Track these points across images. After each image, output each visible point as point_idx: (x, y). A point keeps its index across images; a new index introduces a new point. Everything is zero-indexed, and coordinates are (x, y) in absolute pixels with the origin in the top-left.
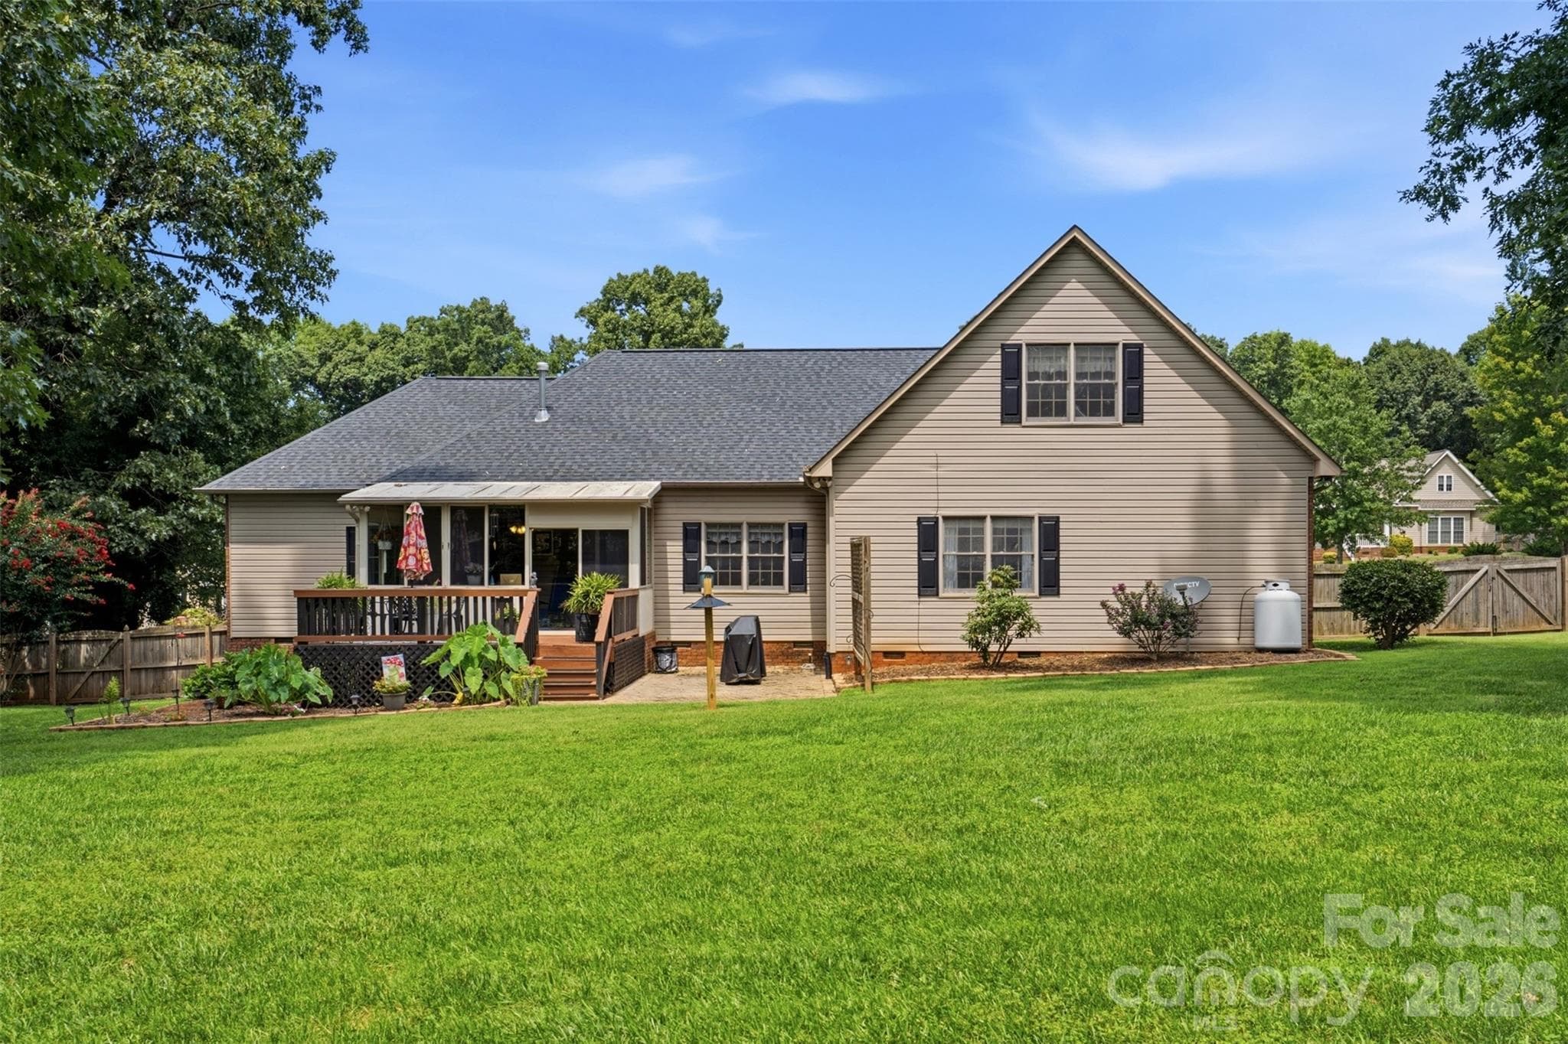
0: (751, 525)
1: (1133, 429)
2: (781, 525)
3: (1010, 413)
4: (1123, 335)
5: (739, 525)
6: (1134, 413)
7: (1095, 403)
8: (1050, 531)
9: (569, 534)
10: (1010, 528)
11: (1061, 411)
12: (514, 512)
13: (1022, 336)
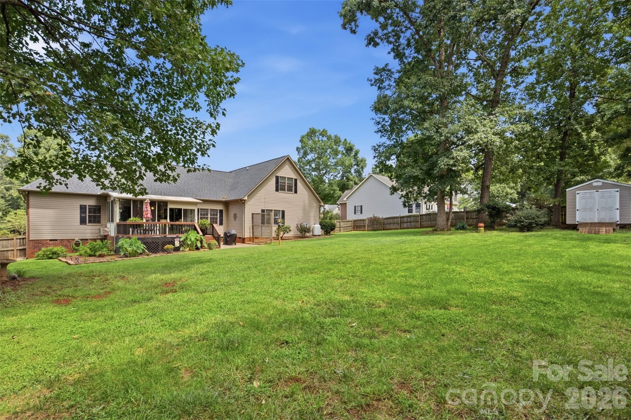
0: (211, 210)
1: (295, 195)
2: (217, 210)
3: (277, 190)
4: (295, 177)
5: (208, 209)
6: (296, 192)
7: (290, 189)
8: (283, 212)
9: (180, 210)
10: (276, 212)
11: (284, 190)
12: (166, 203)
13: (279, 174)
